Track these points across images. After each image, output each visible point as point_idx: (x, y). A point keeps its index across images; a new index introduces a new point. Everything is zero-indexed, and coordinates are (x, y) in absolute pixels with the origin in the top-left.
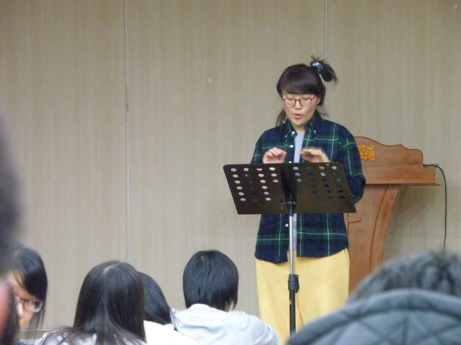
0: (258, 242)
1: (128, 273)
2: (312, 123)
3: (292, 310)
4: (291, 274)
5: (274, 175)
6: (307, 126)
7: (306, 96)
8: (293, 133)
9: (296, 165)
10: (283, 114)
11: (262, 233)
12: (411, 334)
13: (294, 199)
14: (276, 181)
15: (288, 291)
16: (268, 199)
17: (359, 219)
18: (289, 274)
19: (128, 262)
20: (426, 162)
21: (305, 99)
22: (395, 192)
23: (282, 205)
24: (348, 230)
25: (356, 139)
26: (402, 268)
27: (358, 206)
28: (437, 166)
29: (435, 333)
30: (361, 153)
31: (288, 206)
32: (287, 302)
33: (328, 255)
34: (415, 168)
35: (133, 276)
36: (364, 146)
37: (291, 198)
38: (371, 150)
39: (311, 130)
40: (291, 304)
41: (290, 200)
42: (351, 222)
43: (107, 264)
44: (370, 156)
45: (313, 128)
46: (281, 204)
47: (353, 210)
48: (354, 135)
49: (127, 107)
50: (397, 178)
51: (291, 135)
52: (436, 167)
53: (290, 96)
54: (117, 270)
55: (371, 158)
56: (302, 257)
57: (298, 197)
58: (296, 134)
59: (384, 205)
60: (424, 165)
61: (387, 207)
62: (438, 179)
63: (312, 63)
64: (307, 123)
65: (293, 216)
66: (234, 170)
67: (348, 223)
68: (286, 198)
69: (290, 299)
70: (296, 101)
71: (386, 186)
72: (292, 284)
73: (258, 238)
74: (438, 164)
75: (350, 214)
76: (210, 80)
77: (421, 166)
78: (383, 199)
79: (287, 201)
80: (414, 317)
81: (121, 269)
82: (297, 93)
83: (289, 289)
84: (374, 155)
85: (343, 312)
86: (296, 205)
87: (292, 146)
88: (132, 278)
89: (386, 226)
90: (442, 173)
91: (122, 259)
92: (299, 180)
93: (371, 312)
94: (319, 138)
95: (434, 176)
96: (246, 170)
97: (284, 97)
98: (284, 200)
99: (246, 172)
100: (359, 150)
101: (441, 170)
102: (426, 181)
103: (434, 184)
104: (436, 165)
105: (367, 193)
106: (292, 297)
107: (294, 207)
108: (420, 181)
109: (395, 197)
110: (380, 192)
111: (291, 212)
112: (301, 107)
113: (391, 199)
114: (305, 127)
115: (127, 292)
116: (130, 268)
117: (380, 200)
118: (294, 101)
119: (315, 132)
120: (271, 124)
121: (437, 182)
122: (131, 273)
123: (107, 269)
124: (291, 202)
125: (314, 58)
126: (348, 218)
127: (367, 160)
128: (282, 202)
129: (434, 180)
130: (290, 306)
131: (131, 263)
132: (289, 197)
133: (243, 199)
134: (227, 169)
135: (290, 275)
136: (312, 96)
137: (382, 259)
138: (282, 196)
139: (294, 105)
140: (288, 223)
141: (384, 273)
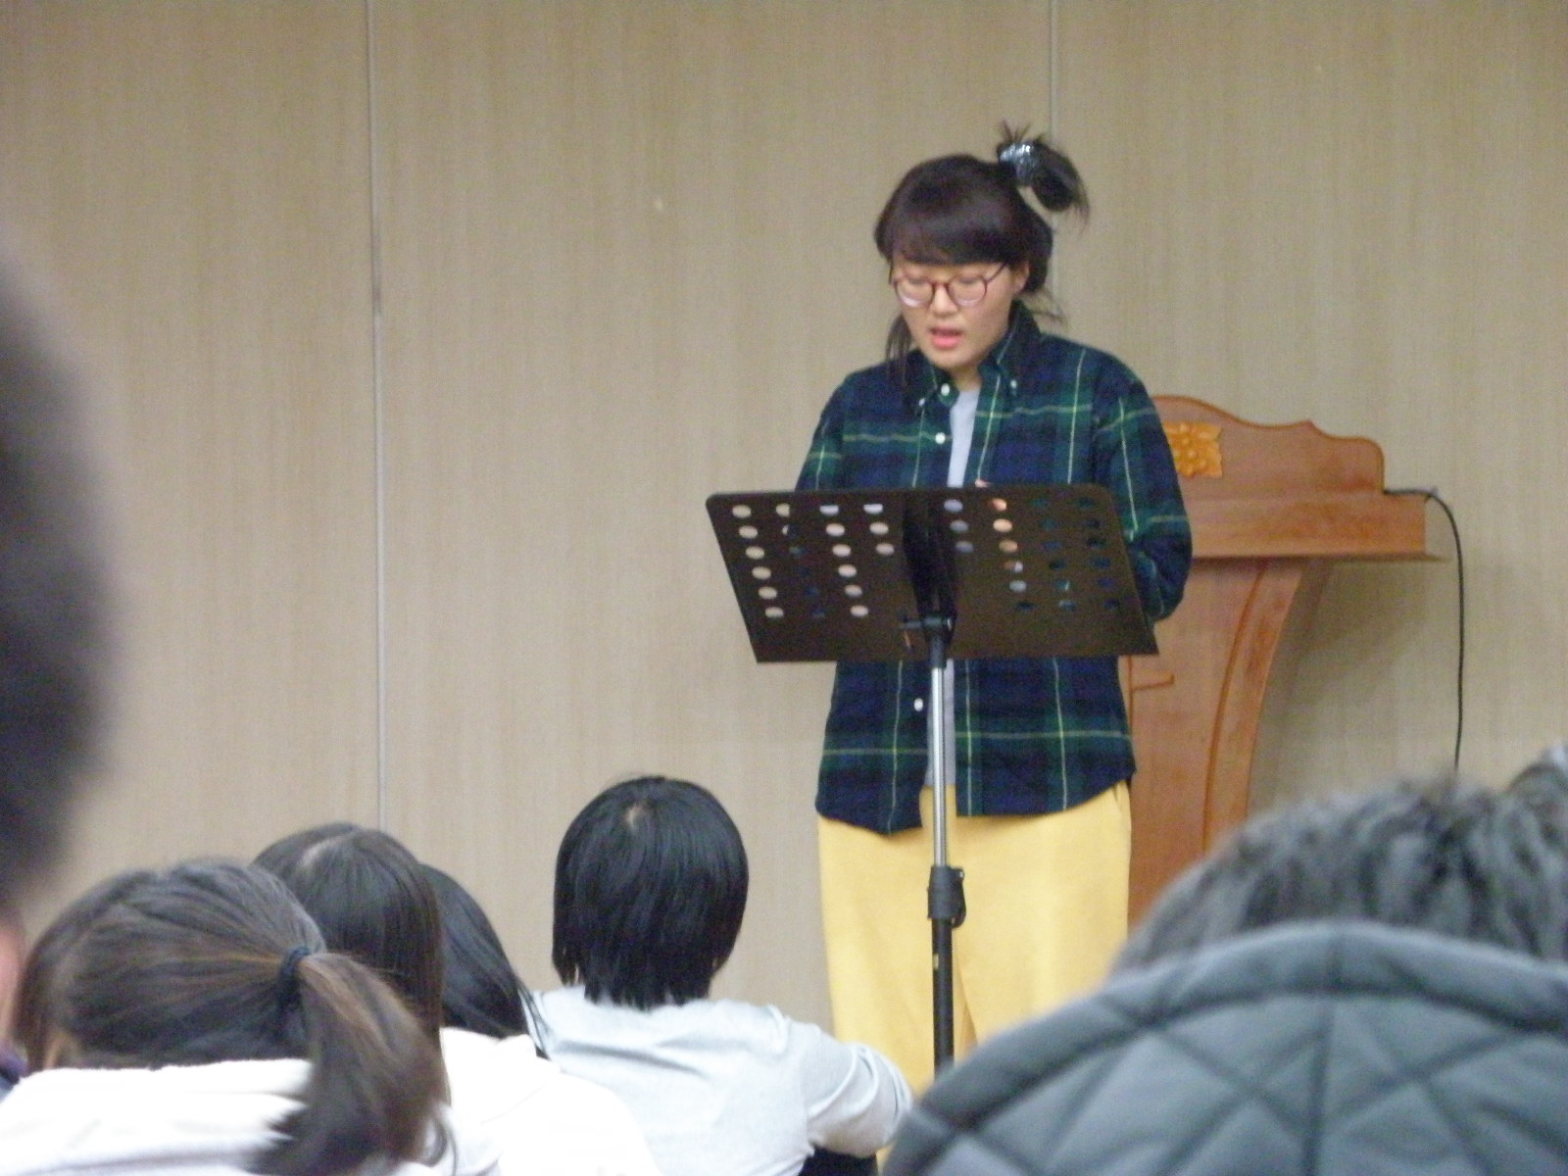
0: (825, 760)
1: (384, 864)
2: (1002, 355)
3: (942, 987)
4: (939, 862)
5: (879, 528)
6: (987, 364)
7: (970, 271)
8: (946, 390)
9: (955, 493)
10: (901, 330)
11: (840, 726)
12: (1338, 1075)
13: (948, 611)
14: (885, 549)
15: (929, 924)
16: (860, 611)
17: (1164, 678)
18: (932, 863)
19: (383, 829)
20: (1392, 482)
21: (968, 282)
22: (1289, 584)
23: (909, 630)
24: (1131, 716)
25: (1158, 405)
26: (1310, 838)
27: (1164, 632)
28: (1430, 495)
29: (1420, 1072)
30: (1176, 453)
31: (928, 634)
32: (925, 961)
33: (1065, 807)
34: (1358, 502)
35: (404, 876)
36: (1183, 428)
37: (936, 605)
38: (1208, 442)
39: (1002, 377)
40: (937, 965)
41: (935, 614)
42: (1142, 688)
43: (315, 836)
44: (1203, 464)
45: (1006, 372)
46: (902, 626)
47: (1149, 647)
48: (1152, 390)
49: (376, 295)
50: (1297, 535)
51: (939, 396)
52: (1426, 500)
53: (916, 271)
54: (347, 855)
55: (1206, 468)
56: (974, 814)
57: (962, 603)
58: (954, 394)
59: (1251, 627)
60: (1386, 492)
61: (1261, 634)
62: (1435, 540)
63: (1000, 150)
64: (987, 354)
65: (943, 666)
66: (742, 511)
67: (1131, 692)
68: (920, 609)
69: (935, 950)
70: (934, 287)
71: (1261, 565)
72: (942, 898)
73: (828, 745)
74: (1435, 489)
75: (1138, 661)
76: (659, 205)
77: (1377, 494)
78: (1248, 607)
79: (923, 616)
80: (1349, 1016)
81: (363, 850)
82: (937, 262)
83: (931, 913)
84: (1217, 459)
85: (1109, 1001)
86: (953, 629)
87: (940, 438)
88: (399, 883)
89: (1260, 699)
90: (1448, 520)
91: (364, 819)
92: (964, 546)
93: (1204, 1000)
94: (1029, 406)
95: (1422, 527)
96: (783, 510)
97: (899, 274)
98: (913, 612)
99: (783, 521)
100: (1170, 441)
101: (1445, 507)
102: (1395, 546)
103: (1421, 557)
104: (1428, 488)
105: (1197, 590)
106: (942, 945)
107: (947, 636)
108: (1372, 547)
109: (1288, 602)
110: (1238, 586)
111: (936, 653)
112: (953, 308)
113: (1278, 606)
114: (980, 371)
115: (381, 930)
116: (392, 849)
117: (1237, 613)
118: (927, 288)
119: (1014, 384)
120: (870, 352)
121: (1430, 548)
122: (394, 865)
123: (313, 853)
124: (934, 622)
125: (1008, 131)
126: (1132, 672)
127: (1193, 475)
128: (906, 620)
129: (1422, 541)
130: (936, 974)
131: (393, 831)
132: (930, 604)
133: (774, 612)
134: (720, 508)
135: (934, 870)
136: (990, 271)
137: (1245, 808)
138: (908, 602)
139: (931, 301)
140: (925, 692)
141: (1248, 856)
